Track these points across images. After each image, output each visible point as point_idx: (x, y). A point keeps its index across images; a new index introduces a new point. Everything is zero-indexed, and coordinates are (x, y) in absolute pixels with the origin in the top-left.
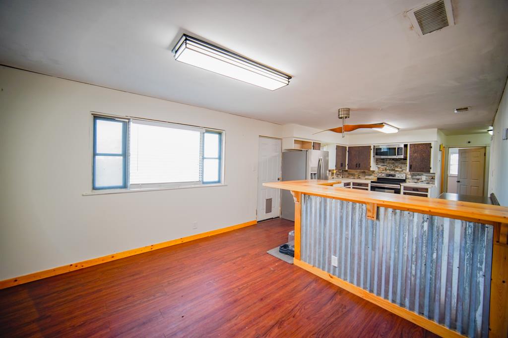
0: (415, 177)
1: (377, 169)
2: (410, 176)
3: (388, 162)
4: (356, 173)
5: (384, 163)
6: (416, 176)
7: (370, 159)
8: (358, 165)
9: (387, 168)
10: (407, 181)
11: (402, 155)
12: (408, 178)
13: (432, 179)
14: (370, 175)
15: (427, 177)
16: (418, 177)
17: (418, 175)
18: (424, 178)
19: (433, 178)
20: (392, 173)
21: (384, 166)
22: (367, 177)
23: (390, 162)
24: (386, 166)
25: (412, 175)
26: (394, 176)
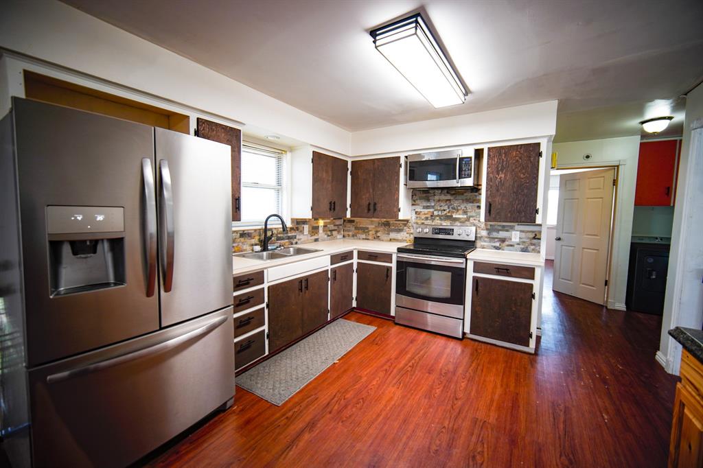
0: (495, 234)
1: (414, 216)
2: (484, 233)
3: (437, 198)
4: (371, 227)
5: (428, 200)
6: (498, 231)
7: (398, 190)
8: (372, 207)
9: (436, 213)
10: (479, 244)
11: (469, 176)
12: (481, 237)
13: (534, 238)
14: (400, 231)
15: (523, 235)
16: (502, 234)
17: (504, 229)
18: (515, 236)
19: (536, 237)
20: (446, 224)
21: (427, 207)
22: (393, 235)
23: (443, 197)
24: (433, 207)
25: (490, 230)
26: (449, 232)
